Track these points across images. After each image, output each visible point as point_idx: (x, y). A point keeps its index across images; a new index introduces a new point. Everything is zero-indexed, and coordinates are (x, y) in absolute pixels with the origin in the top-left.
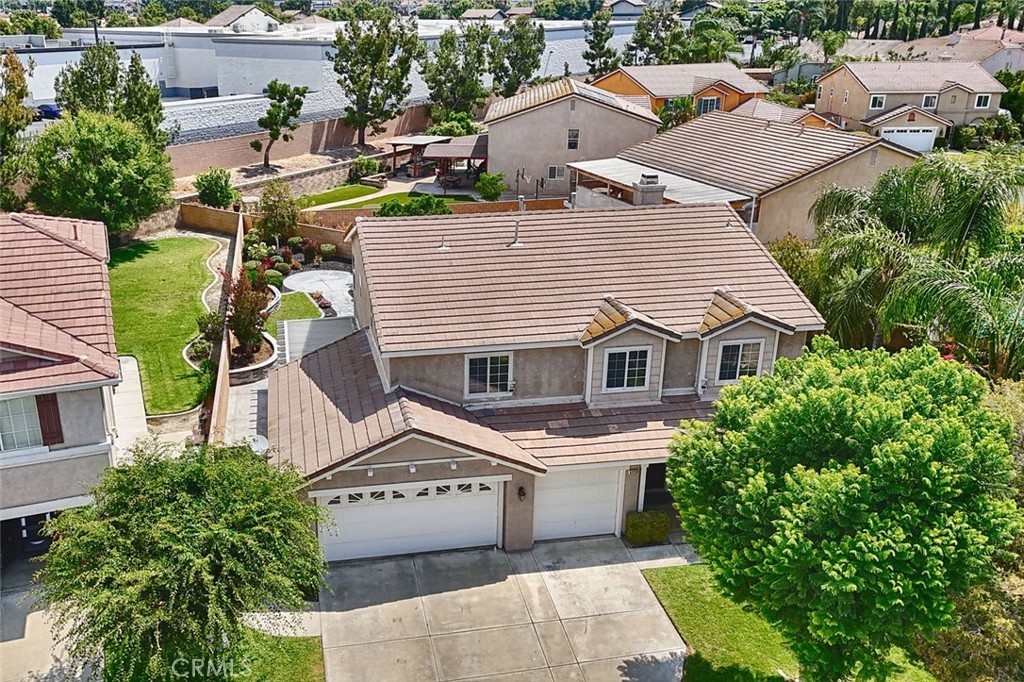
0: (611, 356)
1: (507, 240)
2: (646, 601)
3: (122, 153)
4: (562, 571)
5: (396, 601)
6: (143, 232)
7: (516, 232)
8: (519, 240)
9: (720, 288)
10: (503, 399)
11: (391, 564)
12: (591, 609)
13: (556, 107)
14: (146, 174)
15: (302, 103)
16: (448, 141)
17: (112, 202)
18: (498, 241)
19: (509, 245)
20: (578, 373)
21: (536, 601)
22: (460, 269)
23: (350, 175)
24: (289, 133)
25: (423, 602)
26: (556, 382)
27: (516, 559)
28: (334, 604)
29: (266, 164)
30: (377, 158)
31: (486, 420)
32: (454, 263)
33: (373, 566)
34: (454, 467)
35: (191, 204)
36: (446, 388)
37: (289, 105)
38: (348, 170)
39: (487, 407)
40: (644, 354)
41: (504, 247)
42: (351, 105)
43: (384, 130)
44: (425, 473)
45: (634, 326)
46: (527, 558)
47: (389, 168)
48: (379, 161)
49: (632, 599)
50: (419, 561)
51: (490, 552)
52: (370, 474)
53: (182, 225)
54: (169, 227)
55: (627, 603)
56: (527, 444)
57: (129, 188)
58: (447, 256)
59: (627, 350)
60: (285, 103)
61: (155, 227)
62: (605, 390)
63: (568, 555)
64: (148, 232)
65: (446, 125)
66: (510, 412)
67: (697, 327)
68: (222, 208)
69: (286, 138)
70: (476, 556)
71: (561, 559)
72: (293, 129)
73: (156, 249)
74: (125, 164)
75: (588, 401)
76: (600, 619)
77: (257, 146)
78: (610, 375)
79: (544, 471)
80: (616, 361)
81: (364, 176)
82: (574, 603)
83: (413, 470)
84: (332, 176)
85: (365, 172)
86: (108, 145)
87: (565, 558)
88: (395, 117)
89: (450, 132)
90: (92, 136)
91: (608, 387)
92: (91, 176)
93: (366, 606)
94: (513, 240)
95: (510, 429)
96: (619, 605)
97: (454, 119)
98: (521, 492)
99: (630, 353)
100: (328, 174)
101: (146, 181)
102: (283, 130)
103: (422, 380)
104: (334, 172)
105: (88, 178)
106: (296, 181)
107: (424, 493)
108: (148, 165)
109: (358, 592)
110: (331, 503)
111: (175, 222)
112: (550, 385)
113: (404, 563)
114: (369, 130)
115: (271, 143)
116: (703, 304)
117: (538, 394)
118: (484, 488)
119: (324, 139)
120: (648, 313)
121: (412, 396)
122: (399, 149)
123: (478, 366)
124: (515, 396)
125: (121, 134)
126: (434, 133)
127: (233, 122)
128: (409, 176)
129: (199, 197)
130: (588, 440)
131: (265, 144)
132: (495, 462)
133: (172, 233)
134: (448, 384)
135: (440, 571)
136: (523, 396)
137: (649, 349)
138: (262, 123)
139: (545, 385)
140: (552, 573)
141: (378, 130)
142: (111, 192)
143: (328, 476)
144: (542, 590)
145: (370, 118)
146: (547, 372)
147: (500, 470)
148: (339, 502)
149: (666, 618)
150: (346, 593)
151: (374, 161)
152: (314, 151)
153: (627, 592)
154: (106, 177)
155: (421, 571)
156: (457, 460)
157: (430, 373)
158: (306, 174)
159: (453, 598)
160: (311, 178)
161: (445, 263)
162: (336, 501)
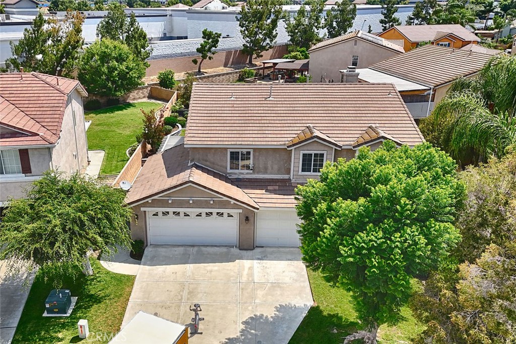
0: (304, 155)
1: (266, 96)
2: (302, 279)
3: (120, 59)
4: (264, 261)
5: (177, 264)
6: (132, 99)
7: (271, 93)
8: (272, 96)
9: (372, 125)
10: (247, 174)
11: (181, 249)
12: (272, 279)
13: (346, 44)
14: (131, 70)
15: (218, 41)
16: (293, 62)
17: (114, 82)
18: (261, 96)
19: (266, 98)
20: (287, 163)
21: (245, 272)
22: (237, 109)
23: (239, 78)
24: (212, 55)
25: (190, 267)
26: (276, 167)
27: (244, 253)
28: (148, 263)
29: (199, 71)
30: (255, 69)
31: (237, 183)
32: (235, 106)
33: (173, 249)
34: (212, 202)
35: (156, 87)
36: (218, 165)
37: (212, 42)
38: (238, 75)
39: (239, 177)
40: (322, 155)
41: (264, 99)
42: (246, 43)
43: (262, 56)
44: (197, 204)
45: (316, 139)
46: (250, 253)
47: (260, 75)
48: (255, 71)
49: (295, 278)
50: (196, 249)
51: (232, 249)
52: (170, 202)
53: (150, 97)
54: (144, 97)
55: (292, 279)
56: (253, 196)
57: (123, 76)
58: (233, 102)
59: (313, 152)
60: (210, 40)
61: (138, 97)
62: (300, 173)
63: (271, 254)
64: (134, 99)
65: (293, 54)
66: (250, 180)
67: (352, 143)
68: (170, 89)
69: (210, 58)
70: (224, 250)
71: (266, 255)
72: (213, 54)
73: (135, 106)
74: (121, 64)
75: (291, 178)
76: (274, 285)
77: (195, 62)
78: (303, 165)
79: (258, 209)
80: (307, 158)
81: (246, 78)
82: (265, 276)
83: (191, 202)
84: (230, 77)
85: (247, 76)
86: (113, 55)
87: (268, 255)
88: (268, 50)
89: (295, 58)
90: (106, 50)
91: (302, 171)
92: (105, 69)
93: (162, 265)
94: (269, 96)
95: (246, 188)
96: (287, 280)
97: (298, 51)
98: (247, 219)
99: (315, 154)
100: (227, 76)
101: (130, 73)
102: (209, 54)
103: (206, 161)
104: (231, 76)
105: (103, 70)
106: (210, 79)
107: (199, 215)
108: (132, 65)
109: (161, 259)
110: (154, 215)
111: (147, 95)
112: (272, 169)
113: (188, 249)
114: (254, 56)
115: (202, 60)
116: (360, 132)
117: (265, 173)
118: (230, 216)
119: (231, 60)
120: (328, 135)
121: (198, 167)
122: (266, 65)
123: (235, 156)
124: (254, 173)
125: (120, 50)
126: (287, 58)
127: (189, 51)
128: (270, 79)
129: (159, 83)
130: (286, 197)
131: (199, 61)
132: (233, 202)
133: (145, 100)
134: (219, 164)
135: (204, 254)
136: (258, 173)
137: (325, 153)
138: (198, 50)
139: (270, 168)
140: (259, 261)
141: (259, 56)
142: (113, 77)
143: (149, 200)
144: (251, 268)
145: (256, 50)
146: (271, 162)
147: (235, 207)
148: (158, 215)
149: (309, 288)
150: (155, 258)
151: (253, 71)
152: (225, 65)
153: (294, 274)
154: (112, 70)
155: (195, 253)
156: (214, 199)
157: (210, 157)
158: (216, 76)
159: (204, 266)
160: (218, 78)
161: (231, 105)
162: (156, 215)
